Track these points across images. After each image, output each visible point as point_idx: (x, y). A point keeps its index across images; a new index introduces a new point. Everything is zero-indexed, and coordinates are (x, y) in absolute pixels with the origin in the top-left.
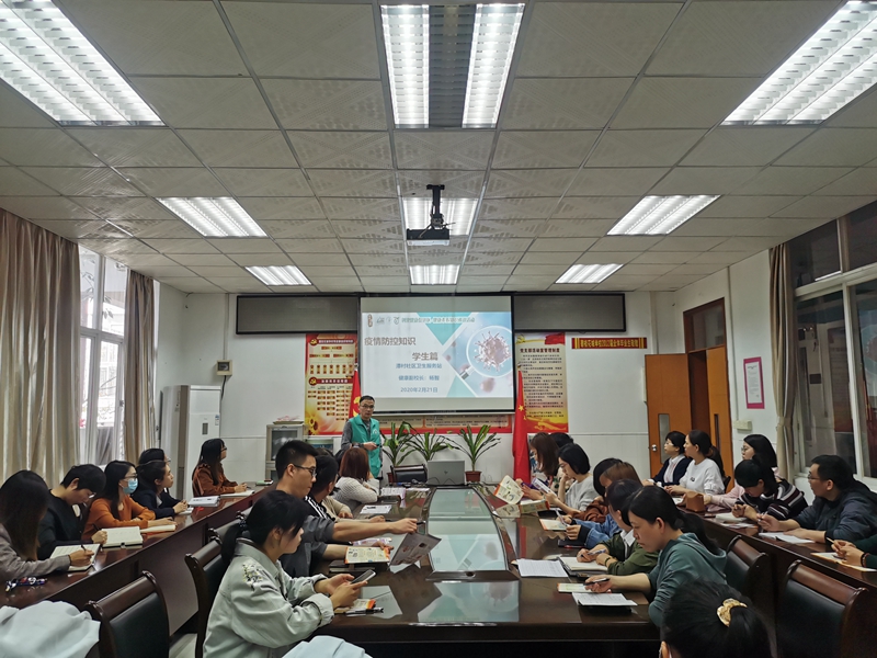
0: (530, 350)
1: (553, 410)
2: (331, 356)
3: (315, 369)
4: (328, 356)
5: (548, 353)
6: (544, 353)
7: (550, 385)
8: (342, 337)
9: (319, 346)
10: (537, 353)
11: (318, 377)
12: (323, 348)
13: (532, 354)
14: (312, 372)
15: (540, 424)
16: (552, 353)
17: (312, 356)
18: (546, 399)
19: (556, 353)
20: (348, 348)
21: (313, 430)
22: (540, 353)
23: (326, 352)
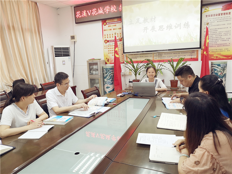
0: (212, 16)
1: (223, 48)
2: (112, 29)
3: (106, 36)
4: (111, 30)
5: (223, 16)
6: (221, 16)
7: (223, 34)
8: (116, 20)
9: (107, 25)
10: (216, 17)
11: (108, 39)
12: (109, 26)
13: (213, 17)
14: (105, 38)
15: (214, 56)
16: (226, 15)
17: (105, 30)
18: (220, 42)
19: (228, 15)
20: (119, 25)
21: (107, 62)
22: (218, 17)
23: (110, 28)
